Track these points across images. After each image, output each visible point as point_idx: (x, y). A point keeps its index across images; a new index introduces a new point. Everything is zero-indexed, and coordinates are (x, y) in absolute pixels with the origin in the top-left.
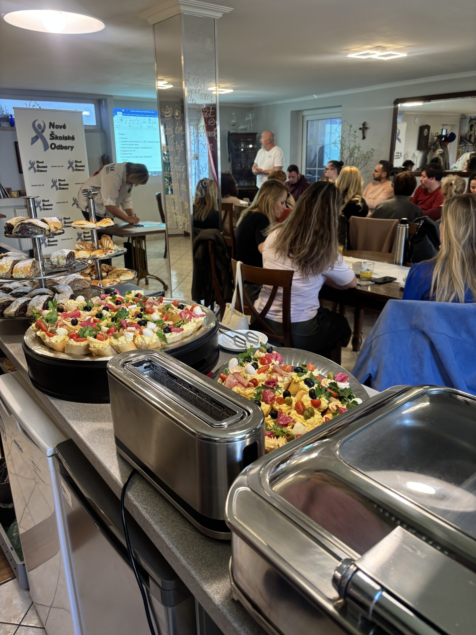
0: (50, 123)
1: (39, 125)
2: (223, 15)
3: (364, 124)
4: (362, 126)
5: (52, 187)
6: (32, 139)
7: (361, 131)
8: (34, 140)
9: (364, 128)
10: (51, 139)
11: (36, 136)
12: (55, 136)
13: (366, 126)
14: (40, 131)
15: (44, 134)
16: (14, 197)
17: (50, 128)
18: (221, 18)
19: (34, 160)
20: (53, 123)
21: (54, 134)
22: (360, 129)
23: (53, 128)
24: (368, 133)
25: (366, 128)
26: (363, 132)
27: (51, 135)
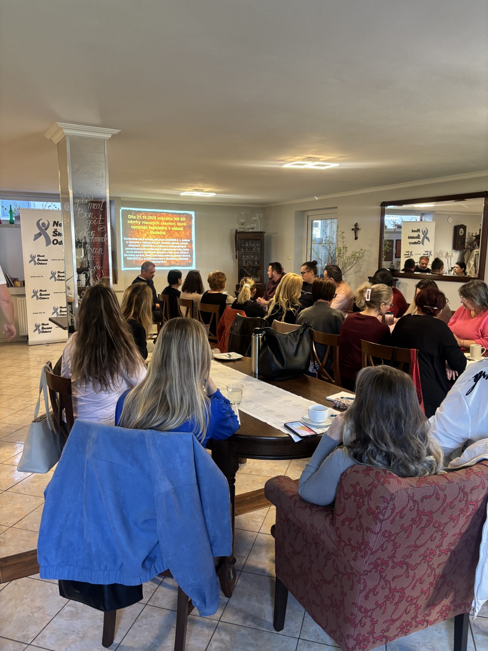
0: (55, 222)
1: (44, 224)
2: (112, 136)
3: (356, 225)
4: (354, 227)
5: (51, 278)
6: (35, 235)
7: (354, 232)
8: (37, 237)
9: (356, 229)
10: (53, 235)
11: (40, 233)
12: (58, 233)
13: (357, 227)
14: (44, 228)
15: (47, 231)
16: (17, 287)
17: (54, 226)
18: (110, 138)
19: (35, 253)
20: (57, 222)
21: (57, 232)
22: (353, 229)
23: (57, 226)
24: (360, 234)
25: (358, 229)
26: (355, 233)
27: (54, 232)
